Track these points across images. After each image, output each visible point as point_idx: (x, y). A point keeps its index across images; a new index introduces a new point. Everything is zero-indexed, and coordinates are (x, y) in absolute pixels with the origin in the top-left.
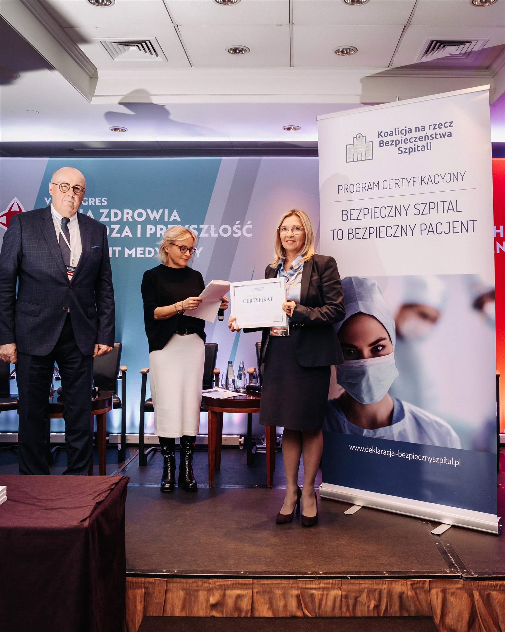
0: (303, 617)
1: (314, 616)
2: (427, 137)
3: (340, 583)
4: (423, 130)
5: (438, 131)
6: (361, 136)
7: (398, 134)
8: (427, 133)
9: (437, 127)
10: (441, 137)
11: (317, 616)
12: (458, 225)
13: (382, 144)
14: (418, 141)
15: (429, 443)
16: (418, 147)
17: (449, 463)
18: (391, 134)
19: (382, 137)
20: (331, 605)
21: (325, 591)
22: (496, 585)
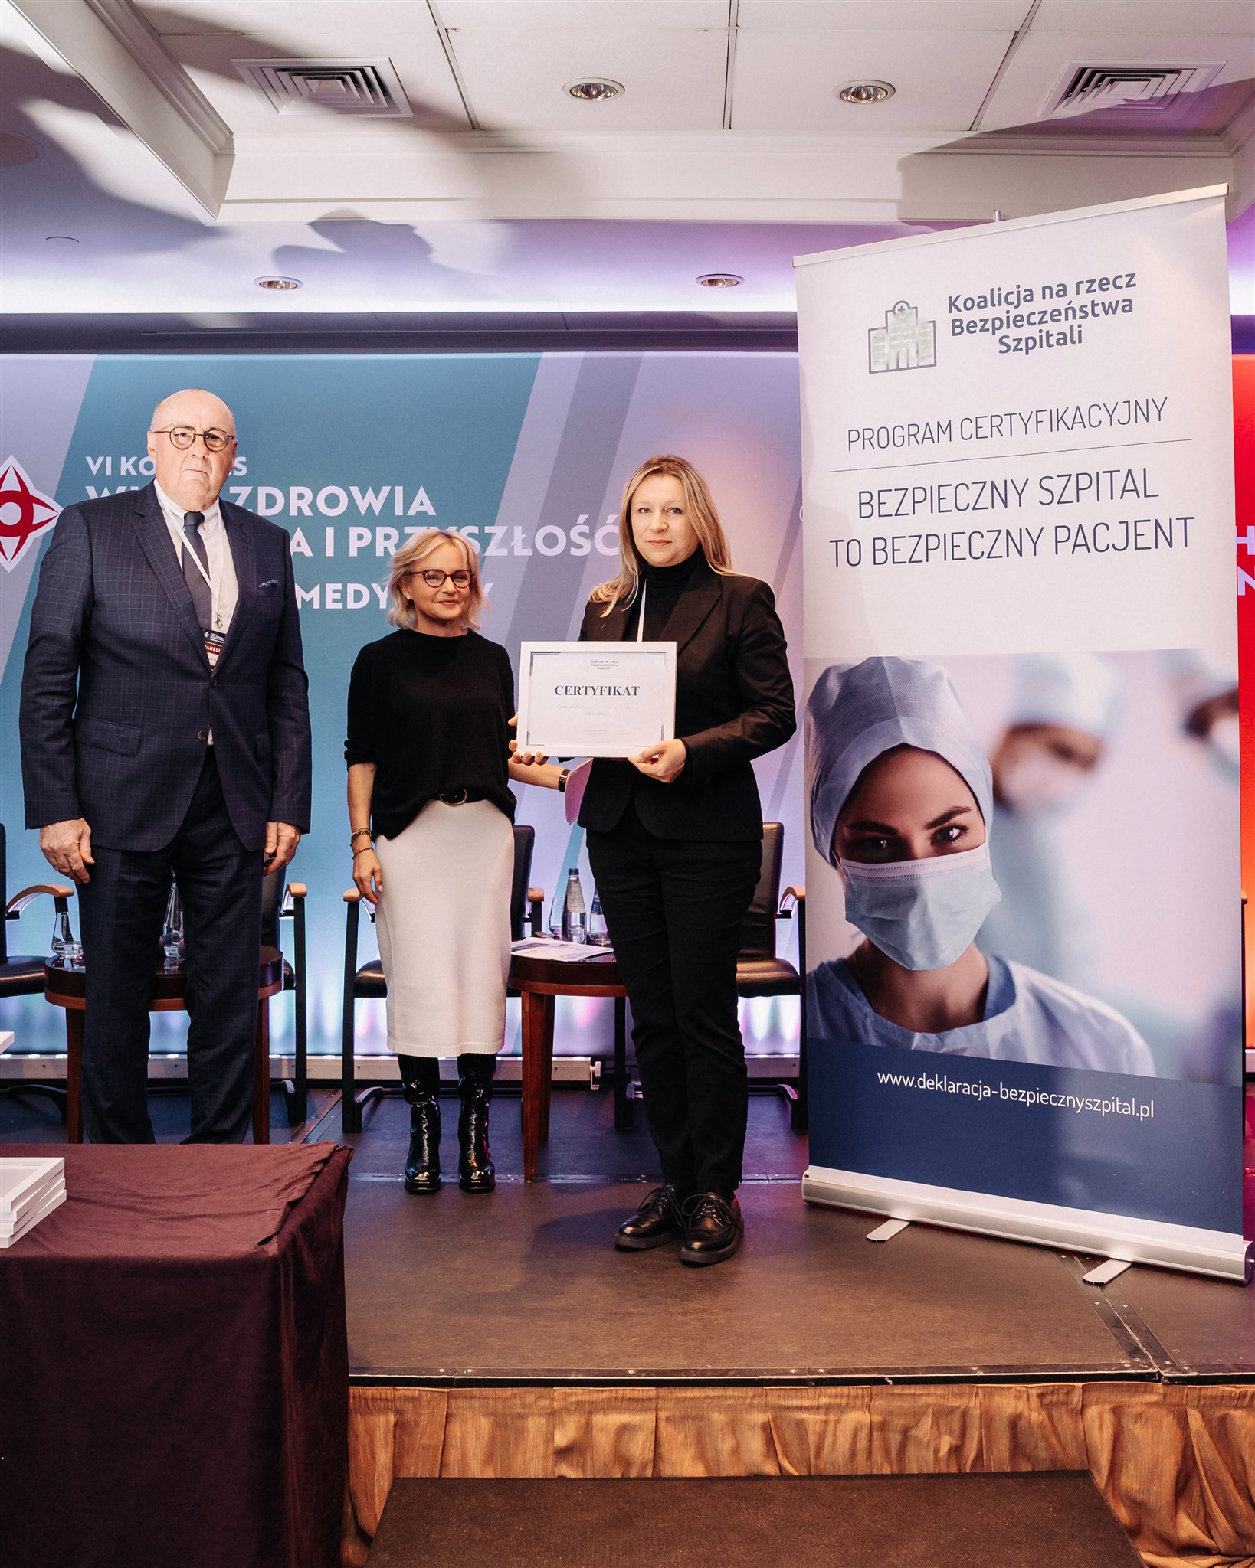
0: (778, 1476)
1: (806, 1474)
2: (1070, 312)
3: (868, 1395)
4: (1061, 293)
5: (1100, 297)
6: (905, 306)
7: (1000, 304)
8: (1071, 302)
9: (1095, 286)
10: (1106, 313)
11: (813, 1474)
12: (1147, 529)
13: (957, 327)
14: (1049, 320)
15: (1075, 1064)
16: (1048, 335)
17: (1126, 1111)
18: (982, 304)
19: (959, 310)
20: (847, 1446)
21: (831, 1414)
22: (1242, 1396)
